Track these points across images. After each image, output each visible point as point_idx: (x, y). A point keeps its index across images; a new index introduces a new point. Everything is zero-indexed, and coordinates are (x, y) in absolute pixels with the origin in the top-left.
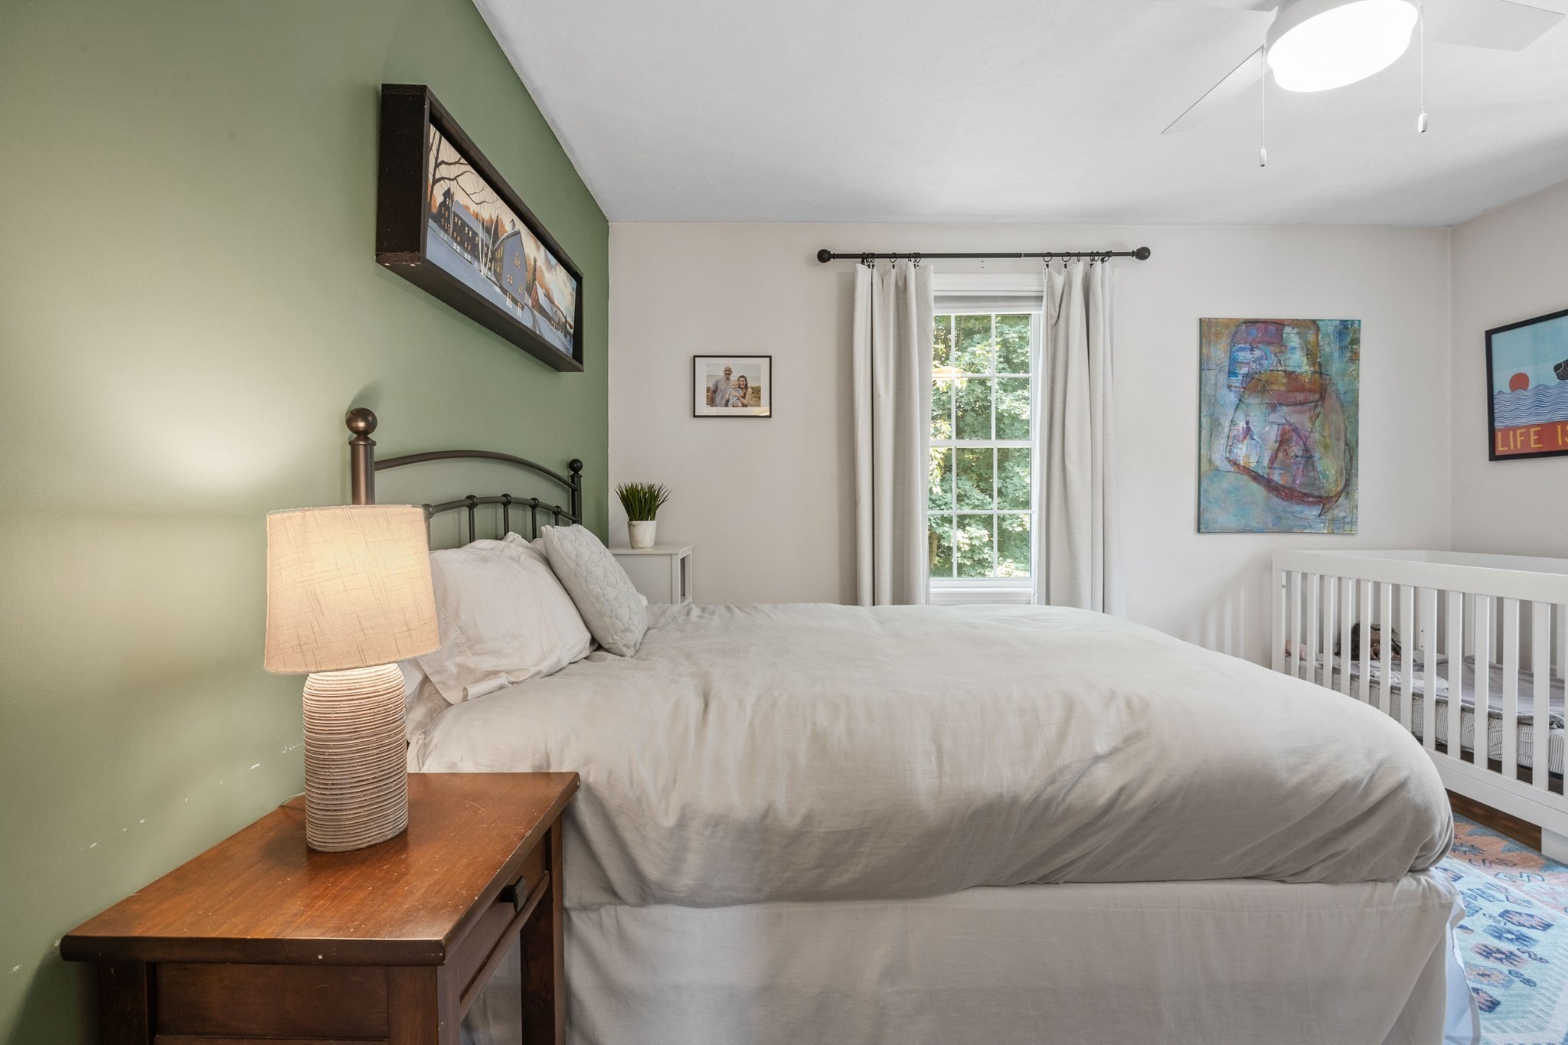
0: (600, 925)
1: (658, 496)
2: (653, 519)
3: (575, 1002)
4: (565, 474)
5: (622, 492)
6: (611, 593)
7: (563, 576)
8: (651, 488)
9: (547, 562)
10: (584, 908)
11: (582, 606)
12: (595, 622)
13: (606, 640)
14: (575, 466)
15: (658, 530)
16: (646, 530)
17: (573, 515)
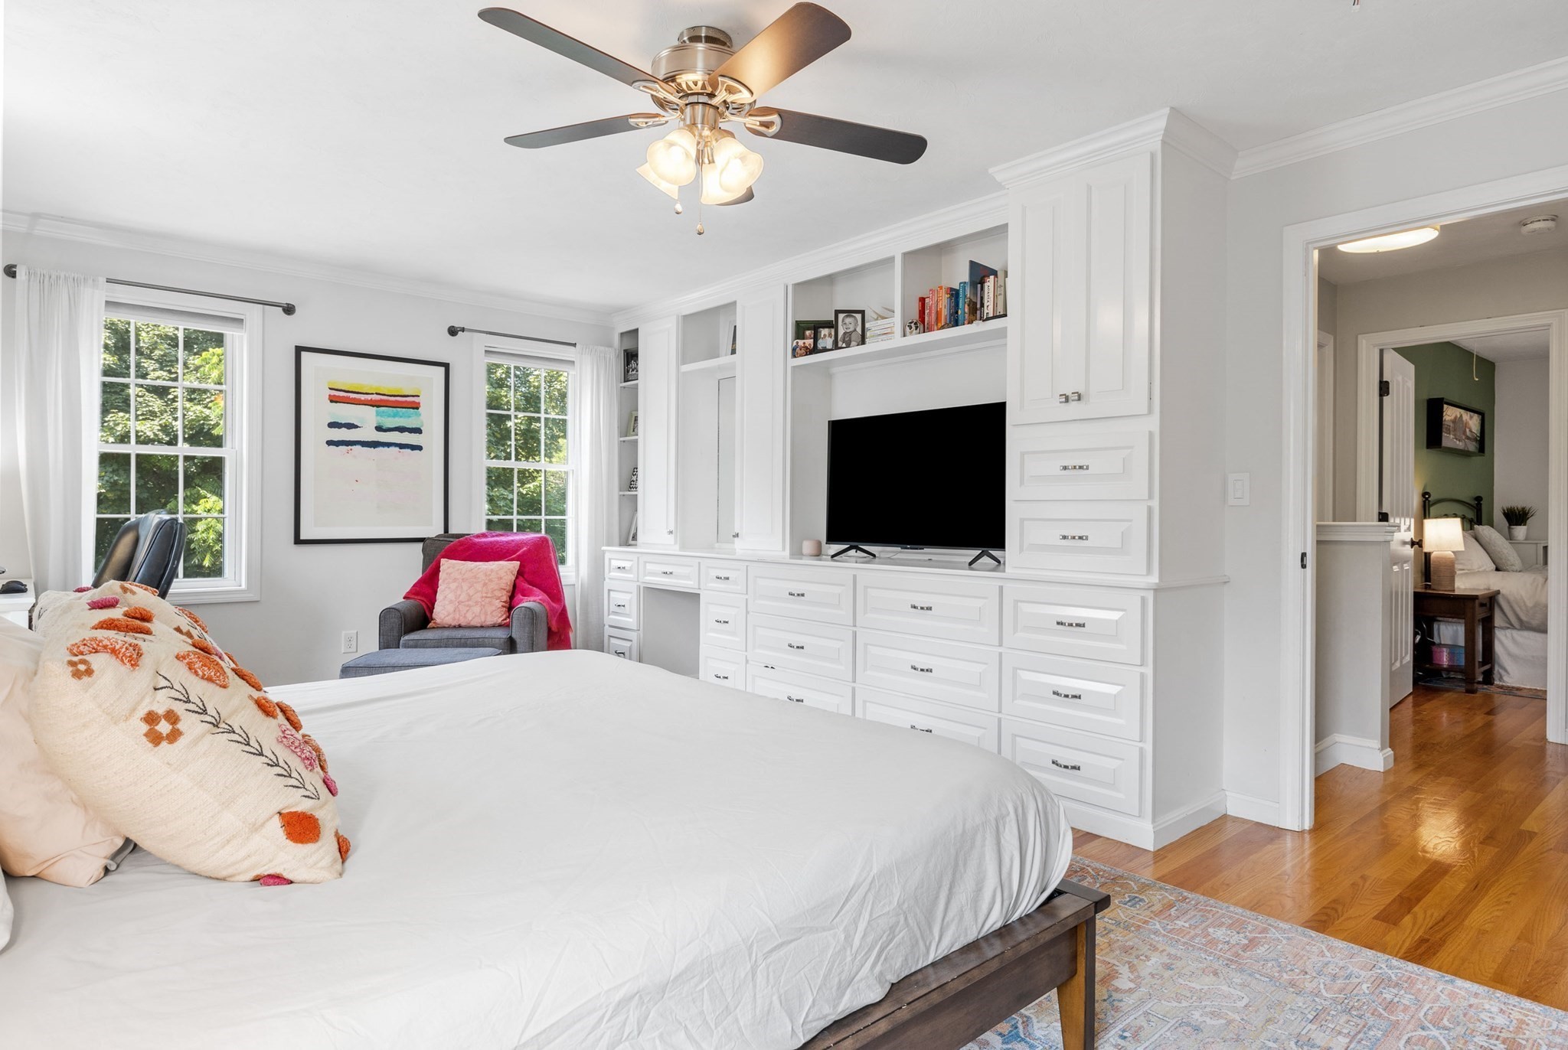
0: (1506, 635)
1: (1528, 513)
2: (1525, 525)
3: (1496, 656)
4: (1474, 503)
5: (1504, 510)
6: (1505, 551)
7: (1483, 544)
8: (1523, 509)
9: (1477, 539)
10: (1502, 628)
11: (1492, 555)
12: (1497, 561)
13: (1500, 566)
14: (1479, 499)
15: (1528, 529)
16: (1520, 531)
17: (1480, 523)
